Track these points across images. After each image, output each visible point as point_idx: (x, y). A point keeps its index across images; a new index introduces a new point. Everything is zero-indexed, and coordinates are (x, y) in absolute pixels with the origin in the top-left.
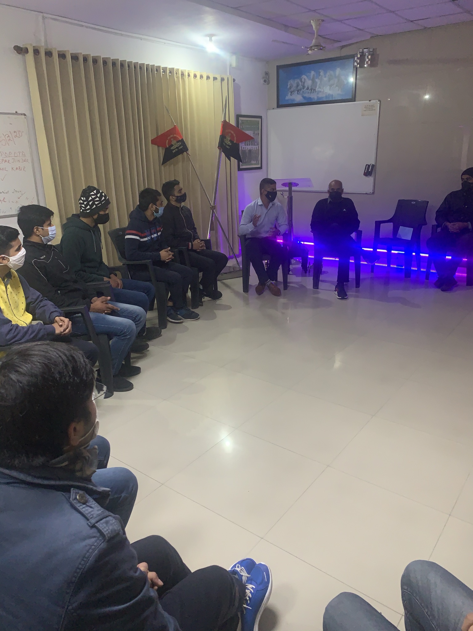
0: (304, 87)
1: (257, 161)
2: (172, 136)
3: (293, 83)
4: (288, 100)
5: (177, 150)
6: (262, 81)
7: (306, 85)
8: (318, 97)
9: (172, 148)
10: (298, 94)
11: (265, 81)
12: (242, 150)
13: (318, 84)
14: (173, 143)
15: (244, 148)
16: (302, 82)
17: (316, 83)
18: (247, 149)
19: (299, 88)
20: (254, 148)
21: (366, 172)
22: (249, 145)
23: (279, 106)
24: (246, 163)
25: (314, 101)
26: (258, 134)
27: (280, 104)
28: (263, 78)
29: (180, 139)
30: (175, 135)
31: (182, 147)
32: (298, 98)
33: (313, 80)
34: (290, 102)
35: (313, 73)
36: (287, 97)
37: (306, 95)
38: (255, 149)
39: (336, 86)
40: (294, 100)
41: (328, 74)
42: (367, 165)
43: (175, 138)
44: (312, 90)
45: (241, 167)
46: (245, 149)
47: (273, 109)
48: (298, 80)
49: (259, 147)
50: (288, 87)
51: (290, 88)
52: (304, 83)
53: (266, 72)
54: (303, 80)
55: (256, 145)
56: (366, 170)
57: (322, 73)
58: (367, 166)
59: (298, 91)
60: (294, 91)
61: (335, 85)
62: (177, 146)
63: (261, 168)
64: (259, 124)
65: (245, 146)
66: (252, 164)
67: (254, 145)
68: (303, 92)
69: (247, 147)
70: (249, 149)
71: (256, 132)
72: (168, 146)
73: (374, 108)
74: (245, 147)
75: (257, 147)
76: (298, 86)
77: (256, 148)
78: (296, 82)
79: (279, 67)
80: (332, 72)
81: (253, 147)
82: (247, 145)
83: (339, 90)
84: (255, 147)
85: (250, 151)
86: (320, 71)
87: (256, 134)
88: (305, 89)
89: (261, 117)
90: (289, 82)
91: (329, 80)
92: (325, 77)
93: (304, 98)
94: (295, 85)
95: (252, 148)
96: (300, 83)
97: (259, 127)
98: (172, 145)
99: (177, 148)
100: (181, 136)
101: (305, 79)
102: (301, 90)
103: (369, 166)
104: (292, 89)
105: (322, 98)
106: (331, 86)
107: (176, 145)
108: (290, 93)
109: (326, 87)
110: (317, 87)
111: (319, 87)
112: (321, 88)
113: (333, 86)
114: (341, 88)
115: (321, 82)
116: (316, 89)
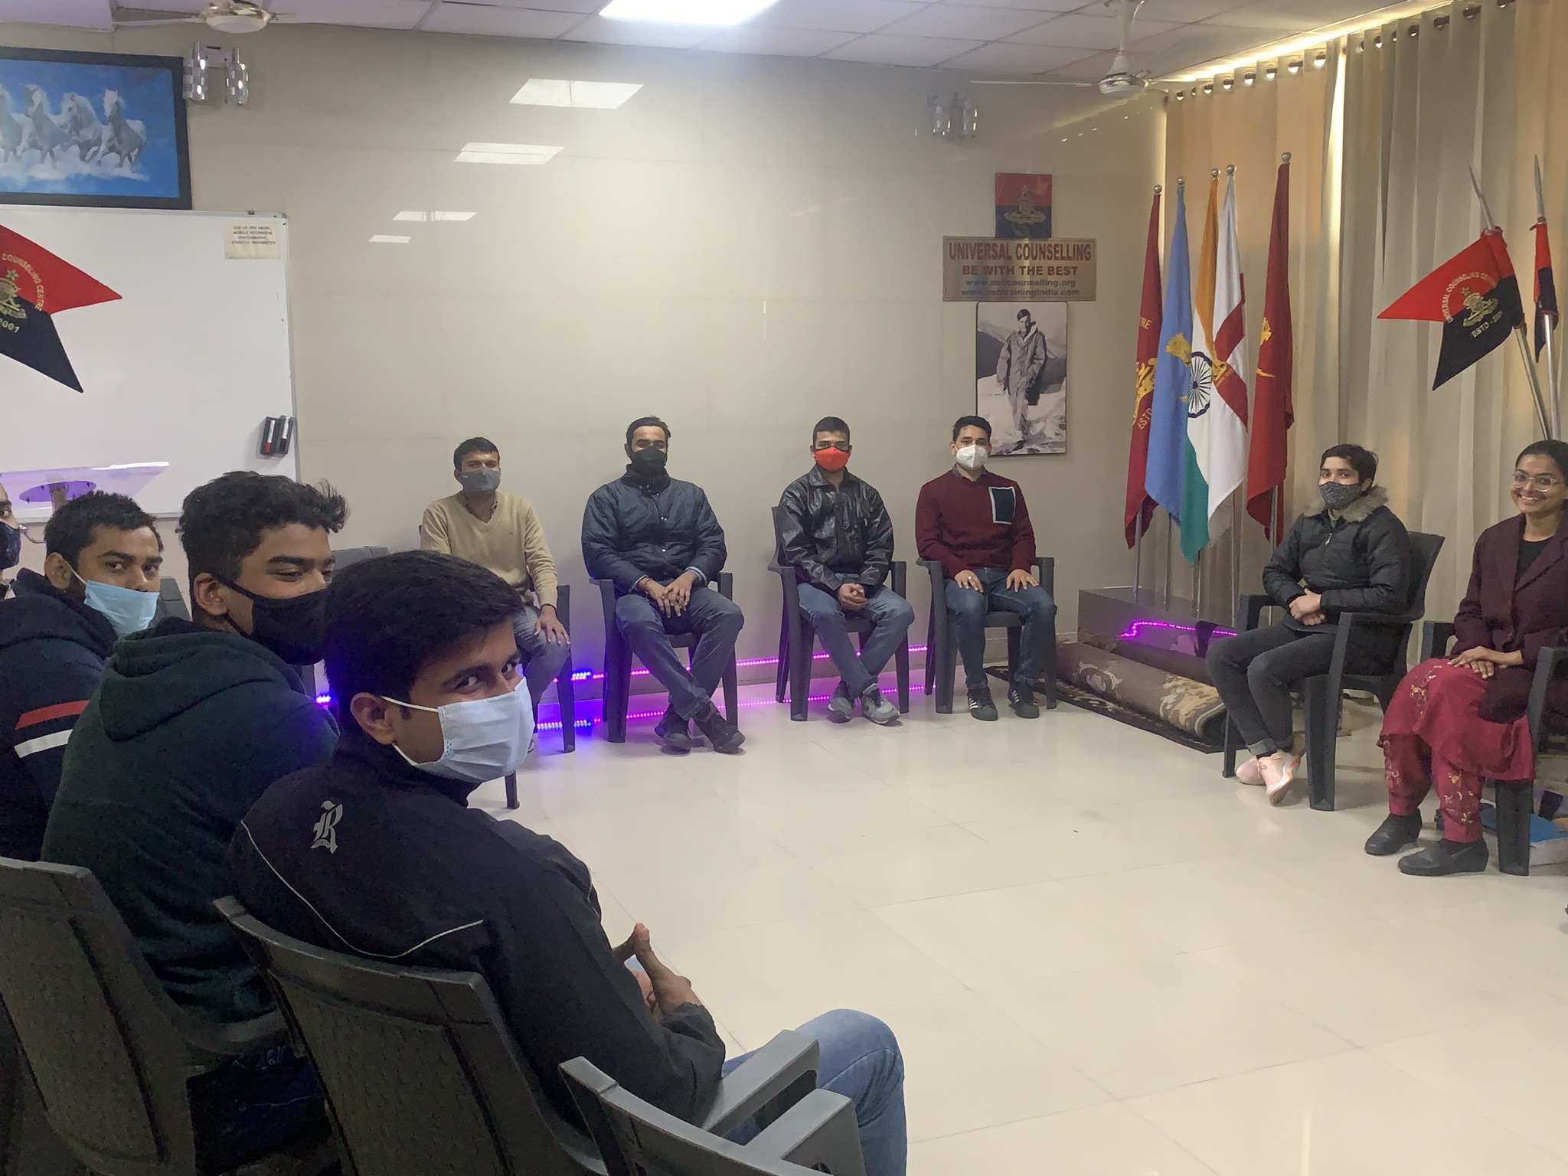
8: (31, 178)
17: (20, 128)
21: (270, 441)
39: (112, 149)
41: (68, 102)
42: (268, 420)
56: (271, 435)
58: (273, 422)
61: (103, 147)
73: (270, 238)
80: (83, 100)
83: (120, 165)
86: (32, 87)
91: (78, 124)
103: (280, 422)
106: (85, 146)
109: (65, 149)
110: (24, 143)
111: (33, 145)
112: (41, 149)
113: (95, 149)
114: (130, 160)
115: (38, 126)
116: (19, 149)
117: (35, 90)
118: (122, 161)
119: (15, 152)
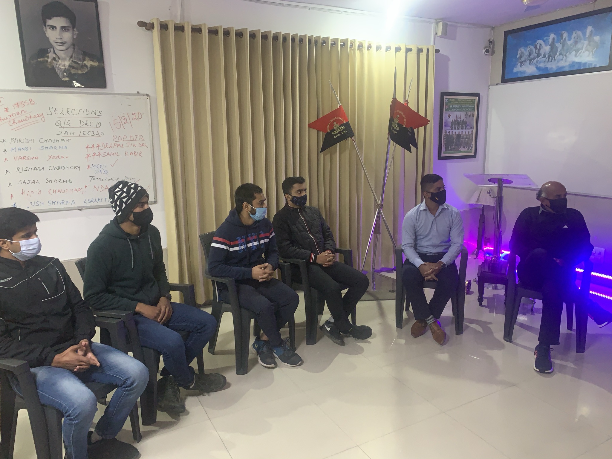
0: (538, 55)
1: (468, 149)
2: (335, 118)
3: (523, 51)
4: (517, 73)
5: (339, 135)
6: (483, 51)
7: (542, 52)
8: (558, 66)
9: (333, 133)
10: (530, 64)
11: (487, 51)
12: (446, 134)
13: (559, 50)
14: (335, 127)
15: (449, 132)
16: (536, 48)
17: (557, 48)
18: (454, 133)
19: (532, 57)
20: (465, 133)
22: (458, 129)
23: (505, 80)
24: (451, 150)
25: (551, 72)
26: (473, 115)
27: (506, 77)
28: (485, 47)
29: (345, 122)
30: (339, 118)
31: (345, 132)
32: (530, 69)
33: (552, 46)
34: (519, 75)
35: (552, 36)
36: (515, 69)
37: (542, 65)
38: (467, 133)
39: (586, 50)
40: (524, 72)
41: (574, 35)
43: (338, 121)
44: (551, 58)
45: (443, 155)
46: (451, 133)
47: (497, 84)
48: (532, 47)
49: (472, 131)
50: (518, 56)
51: (521, 57)
52: (540, 49)
53: (490, 40)
54: (538, 47)
55: (468, 129)
57: (565, 35)
59: (531, 60)
60: (525, 61)
61: (584, 50)
62: (339, 131)
63: (474, 156)
64: (474, 103)
65: (452, 129)
66: (461, 152)
67: (465, 129)
68: (537, 61)
69: (454, 131)
70: (457, 133)
71: (469, 113)
72: (328, 131)
74: (451, 131)
75: (470, 130)
76: (530, 55)
77: (469, 132)
78: (529, 49)
79: (507, 33)
80: (580, 33)
81: (464, 131)
82: (455, 129)
83: (589, 56)
84: (467, 131)
85: (459, 136)
86: (563, 32)
87: (470, 116)
88: (541, 57)
89: (478, 95)
90: (519, 49)
91: (576, 43)
92: (570, 40)
93: (538, 68)
94: (527, 53)
95: (462, 132)
96: (534, 50)
97: (475, 106)
98: (334, 130)
99: (340, 133)
100: (345, 118)
101: (541, 45)
102: (534, 59)
104: (523, 59)
105: (563, 67)
106: (577, 51)
107: (338, 129)
108: (519, 64)
109: (570, 53)
110: (558, 54)
111: (561, 54)
112: (562, 55)
113: (580, 51)
114: (592, 52)
115: (563, 46)
116: (556, 56)
117: (564, 33)
118: (589, 54)
119: (554, 58)
